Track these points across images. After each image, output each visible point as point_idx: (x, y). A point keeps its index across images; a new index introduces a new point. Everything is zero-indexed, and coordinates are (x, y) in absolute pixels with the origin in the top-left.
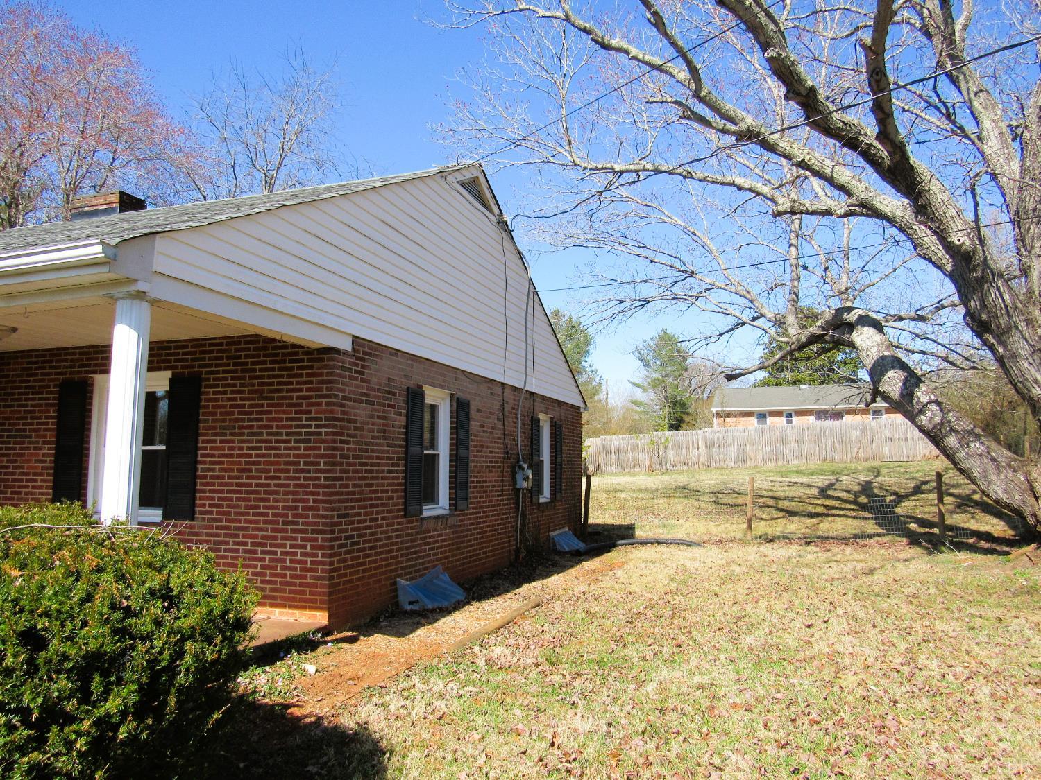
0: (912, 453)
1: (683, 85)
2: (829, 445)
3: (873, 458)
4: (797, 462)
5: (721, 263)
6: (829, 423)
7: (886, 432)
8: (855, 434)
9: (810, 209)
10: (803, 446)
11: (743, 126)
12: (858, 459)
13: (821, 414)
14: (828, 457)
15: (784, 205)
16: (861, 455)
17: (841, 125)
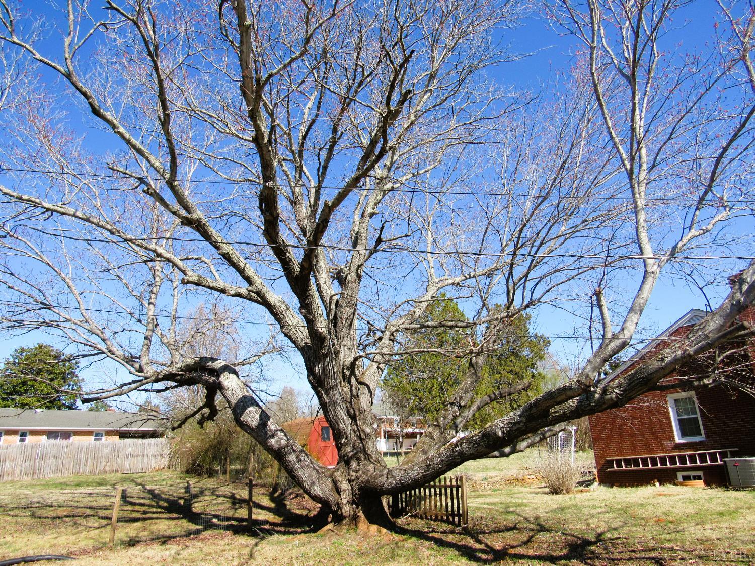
0: (145, 466)
1: (159, 172)
2: (83, 461)
3: (117, 471)
4: (52, 476)
5: (81, 303)
6: (60, 441)
7: (130, 450)
8: (106, 451)
9: (211, 285)
10: (60, 462)
11: (194, 216)
12: (105, 472)
13: (51, 434)
14: (81, 471)
15: (193, 276)
16: (108, 469)
17: (281, 242)
